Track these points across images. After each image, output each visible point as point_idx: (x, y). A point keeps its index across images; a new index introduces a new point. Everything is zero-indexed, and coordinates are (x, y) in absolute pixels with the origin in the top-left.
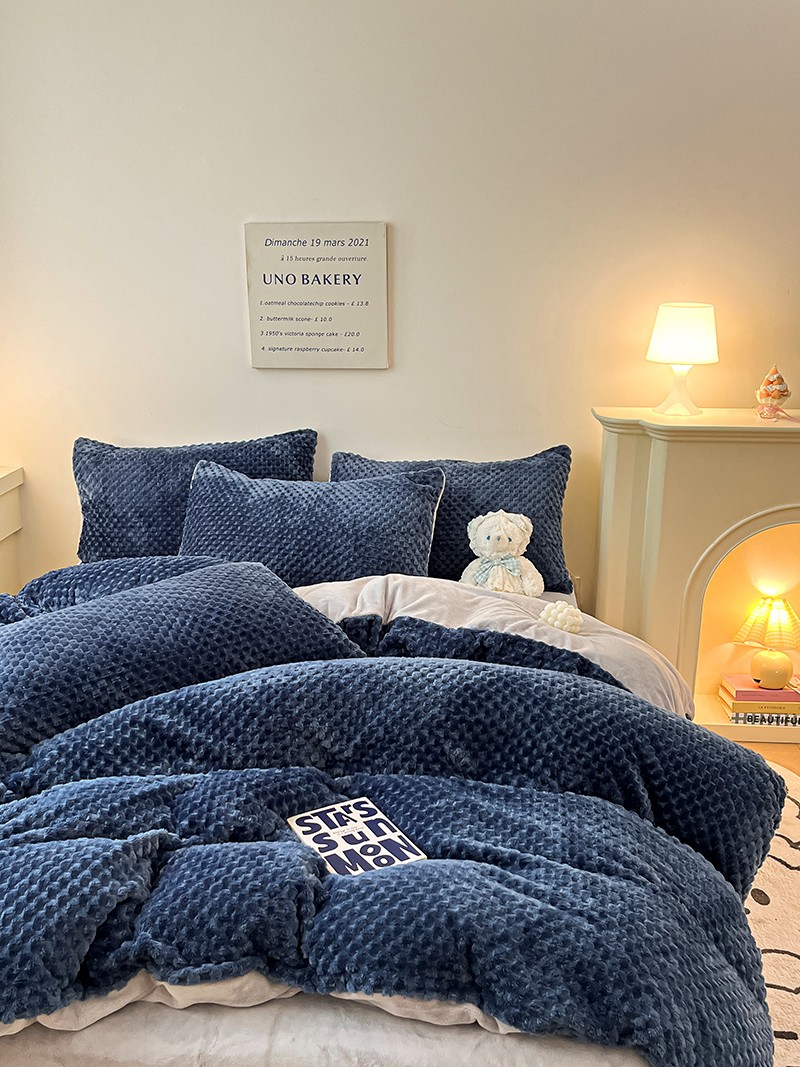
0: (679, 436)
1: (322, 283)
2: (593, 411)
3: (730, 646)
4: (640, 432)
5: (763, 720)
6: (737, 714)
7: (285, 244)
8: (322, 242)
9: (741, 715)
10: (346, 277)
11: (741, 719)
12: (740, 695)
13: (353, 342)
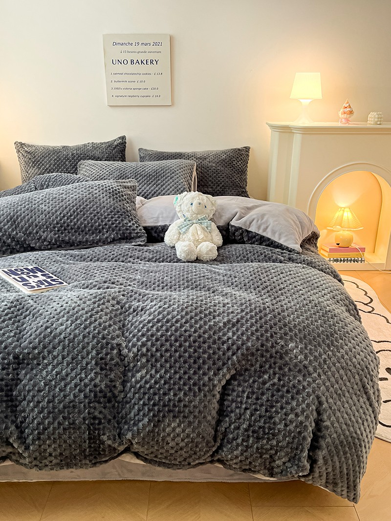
0: (307, 131)
1: (140, 64)
2: (267, 122)
4: (290, 131)
5: (341, 260)
7: (122, 44)
8: (140, 44)
9: (332, 259)
10: (152, 61)
12: (331, 250)
13: (155, 92)
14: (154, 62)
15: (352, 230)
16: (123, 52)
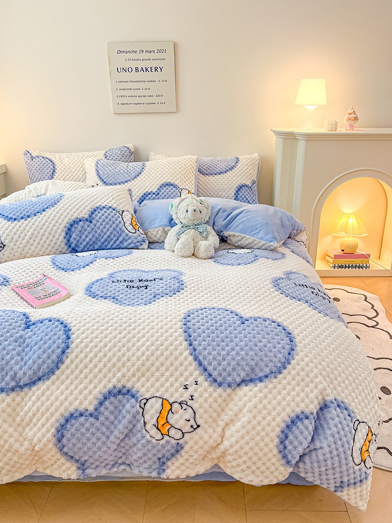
0: (311, 138)
1: (145, 71)
2: (271, 128)
4: (293, 137)
5: (346, 267)
6: (335, 265)
7: (127, 52)
8: (144, 52)
10: (156, 68)
11: (337, 267)
12: (336, 257)
13: (160, 99)
14: (159, 70)
15: (357, 236)
16: (127, 60)
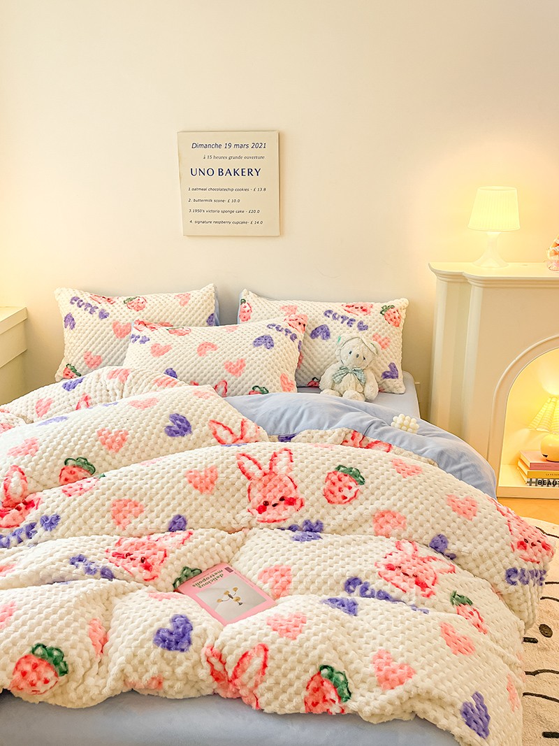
0: (491, 285)
1: (233, 174)
2: (429, 264)
3: (527, 431)
4: (462, 280)
5: (549, 483)
6: (531, 479)
7: (206, 146)
8: (233, 146)
9: (534, 480)
10: (250, 171)
11: (534, 482)
12: (533, 466)
13: (255, 217)
14: (254, 172)
16: (206, 157)
